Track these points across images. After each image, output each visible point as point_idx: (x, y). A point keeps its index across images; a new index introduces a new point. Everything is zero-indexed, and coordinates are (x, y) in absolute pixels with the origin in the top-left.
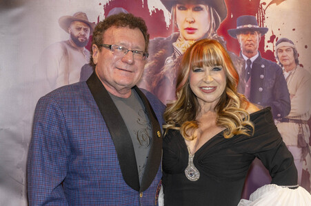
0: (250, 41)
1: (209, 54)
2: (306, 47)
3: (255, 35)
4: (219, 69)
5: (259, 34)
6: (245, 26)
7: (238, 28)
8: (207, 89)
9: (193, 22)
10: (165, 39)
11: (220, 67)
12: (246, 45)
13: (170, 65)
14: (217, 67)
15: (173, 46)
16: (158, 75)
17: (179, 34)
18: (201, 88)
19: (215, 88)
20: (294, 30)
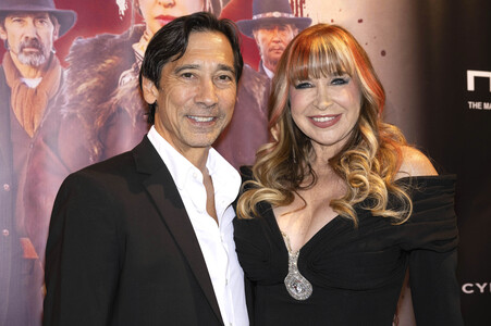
0: (277, 42)
1: (321, 54)
2: (383, 53)
3: (286, 32)
4: (343, 82)
5: (294, 29)
6: (268, 15)
7: (255, 18)
8: (322, 120)
9: (171, 5)
10: (118, 36)
11: (345, 77)
12: (271, 50)
13: (130, 86)
14: (338, 77)
15: (133, 51)
16: (106, 105)
17: (144, 28)
18: (311, 118)
19: (337, 117)
20: (360, 21)
